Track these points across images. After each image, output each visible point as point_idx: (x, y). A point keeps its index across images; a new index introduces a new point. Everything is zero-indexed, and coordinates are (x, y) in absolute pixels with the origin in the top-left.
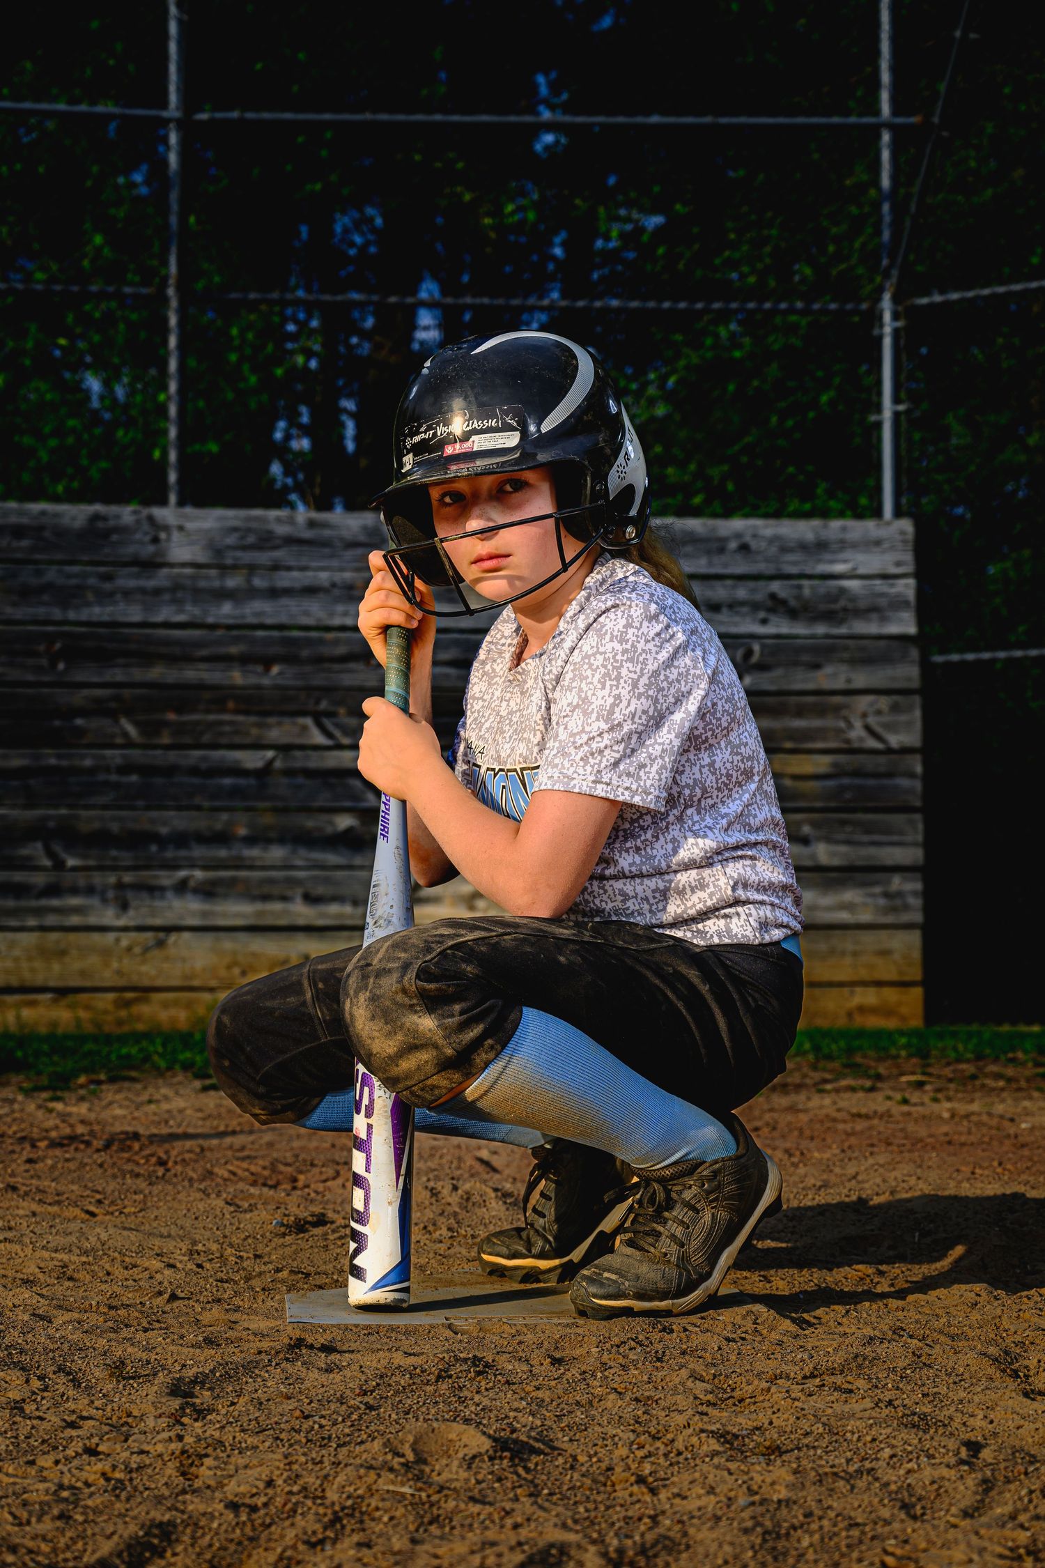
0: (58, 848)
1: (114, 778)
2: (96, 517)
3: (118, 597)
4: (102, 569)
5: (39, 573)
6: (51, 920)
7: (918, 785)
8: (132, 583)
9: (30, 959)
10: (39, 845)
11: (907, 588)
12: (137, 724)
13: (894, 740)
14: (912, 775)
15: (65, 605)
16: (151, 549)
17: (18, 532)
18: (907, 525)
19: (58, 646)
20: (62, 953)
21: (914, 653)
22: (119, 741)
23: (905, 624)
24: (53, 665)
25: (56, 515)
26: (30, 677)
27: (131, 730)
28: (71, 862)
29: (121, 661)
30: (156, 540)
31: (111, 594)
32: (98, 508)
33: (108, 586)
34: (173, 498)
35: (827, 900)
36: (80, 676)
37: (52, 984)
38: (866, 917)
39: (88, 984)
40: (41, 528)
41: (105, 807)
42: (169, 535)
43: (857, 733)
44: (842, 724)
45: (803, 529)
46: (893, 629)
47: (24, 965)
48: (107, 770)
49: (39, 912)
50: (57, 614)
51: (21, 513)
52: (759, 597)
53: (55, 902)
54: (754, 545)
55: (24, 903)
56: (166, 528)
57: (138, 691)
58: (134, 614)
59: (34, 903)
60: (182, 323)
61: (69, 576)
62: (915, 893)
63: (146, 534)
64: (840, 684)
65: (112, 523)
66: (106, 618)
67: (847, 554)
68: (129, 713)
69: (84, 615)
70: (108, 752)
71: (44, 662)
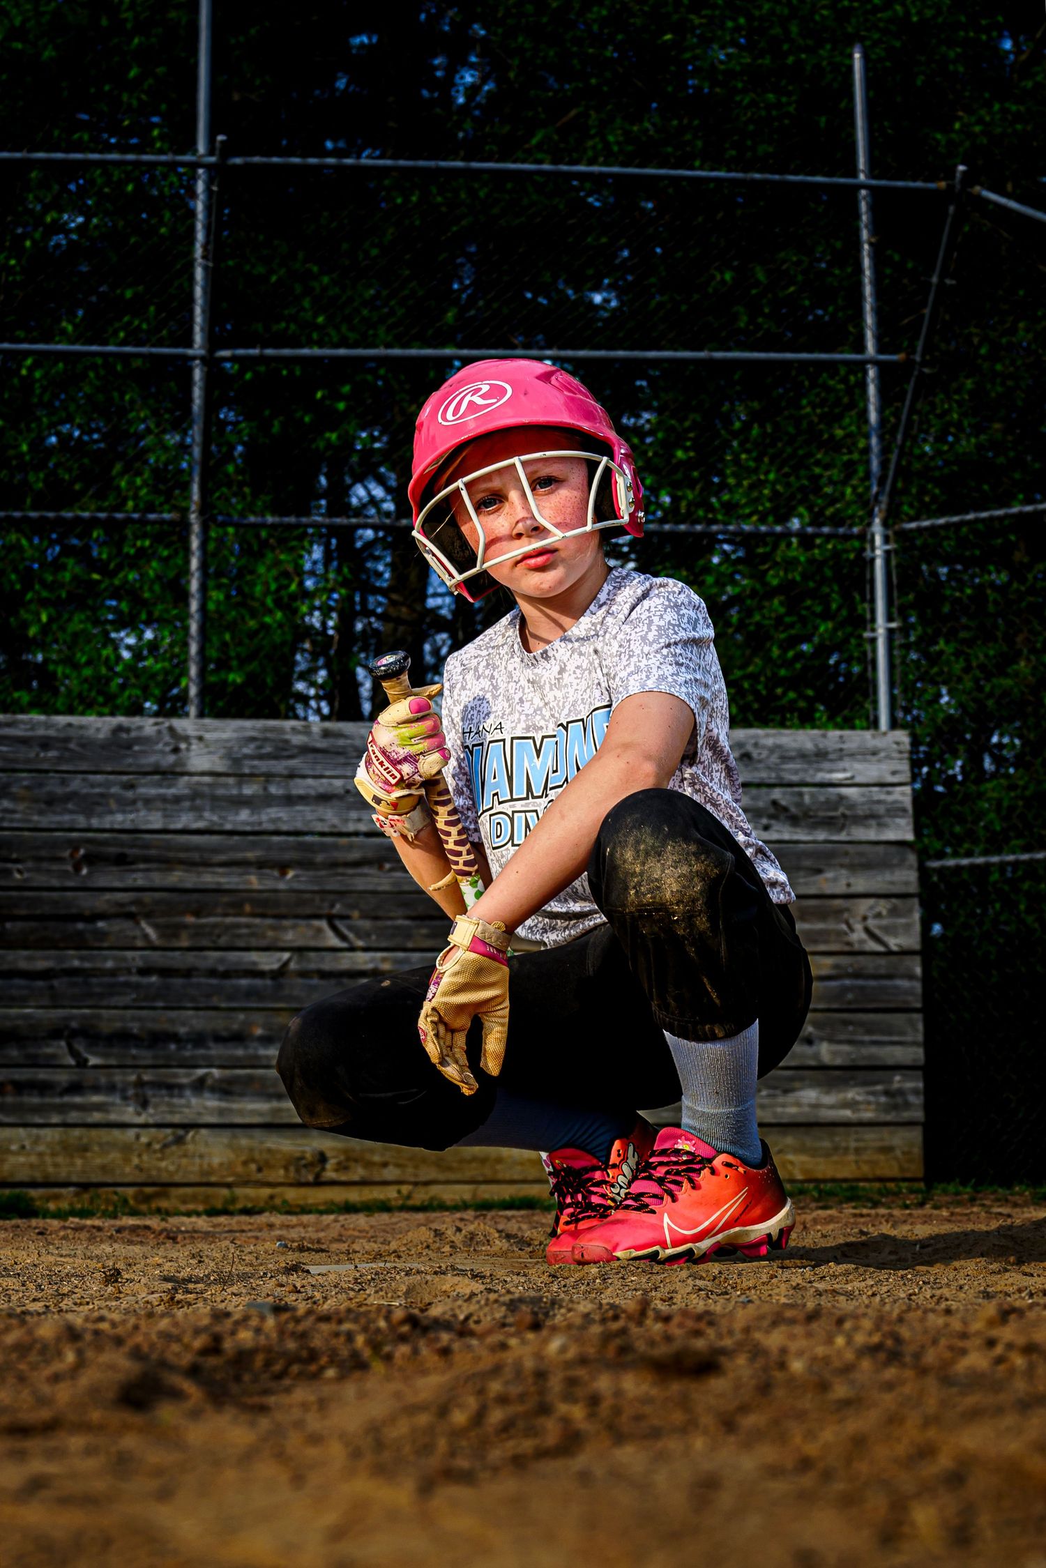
0: (80, 1047)
1: (135, 979)
2: (120, 729)
3: (140, 805)
4: (125, 778)
5: (64, 782)
6: (74, 1117)
7: (918, 986)
8: (153, 791)
9: (53, 1155)
10: (63, 1043)
11: (903, 796)
12: (156, 926)
13: (894, 943)
14: (911, 977)
15: (89, 813)
16: (171, 758)
17: (45, 744)
18: (903, 737)
19: (82, 852)
20: (85, 1149)
21: (912, 858)
22: (139, 943)
23: (903, 830)
24: (77, 868)
25: (81, 727)
26: (55, 882)
27: (150, 931)
28: (93, 1061)
29: (142, 866)
30: (176, 750)
31: (134, 802)
32: (121, 720)
33: (129, 794)
34: (193, 710)
35: (829, 1099)
36: (102, 881)
37: (74, 1179)
38: (868, 1115)
39: (109, 1179)
40: (67, 740)
41: (126, 1008)
42: (190, 744)
43: (858, 935)
44: (844, 927)
45: (801, 739)
46: (891, 835)
47: (48, 1159)
48: (129, 971)
49: (62, 1109)
50: (81, 821)
51: (48, 726)
52: (761, 804)
53: (78, 1099)
54: (755, 754)
55: (48, 1100)
56: (186, 739)
57: (157, 895)
58: (155, 820)
59: (57, 1100)
60: (203, 546)
61: (92, 786)
62: (915, 1092)
63: (166, 744)
64: (840, 888)
65: (133, 734)
66: (128, 826)
67: (846, 763)
68: (148, 916)
69: (107, 822)
70: (129, 954)
71: (69, 868)
